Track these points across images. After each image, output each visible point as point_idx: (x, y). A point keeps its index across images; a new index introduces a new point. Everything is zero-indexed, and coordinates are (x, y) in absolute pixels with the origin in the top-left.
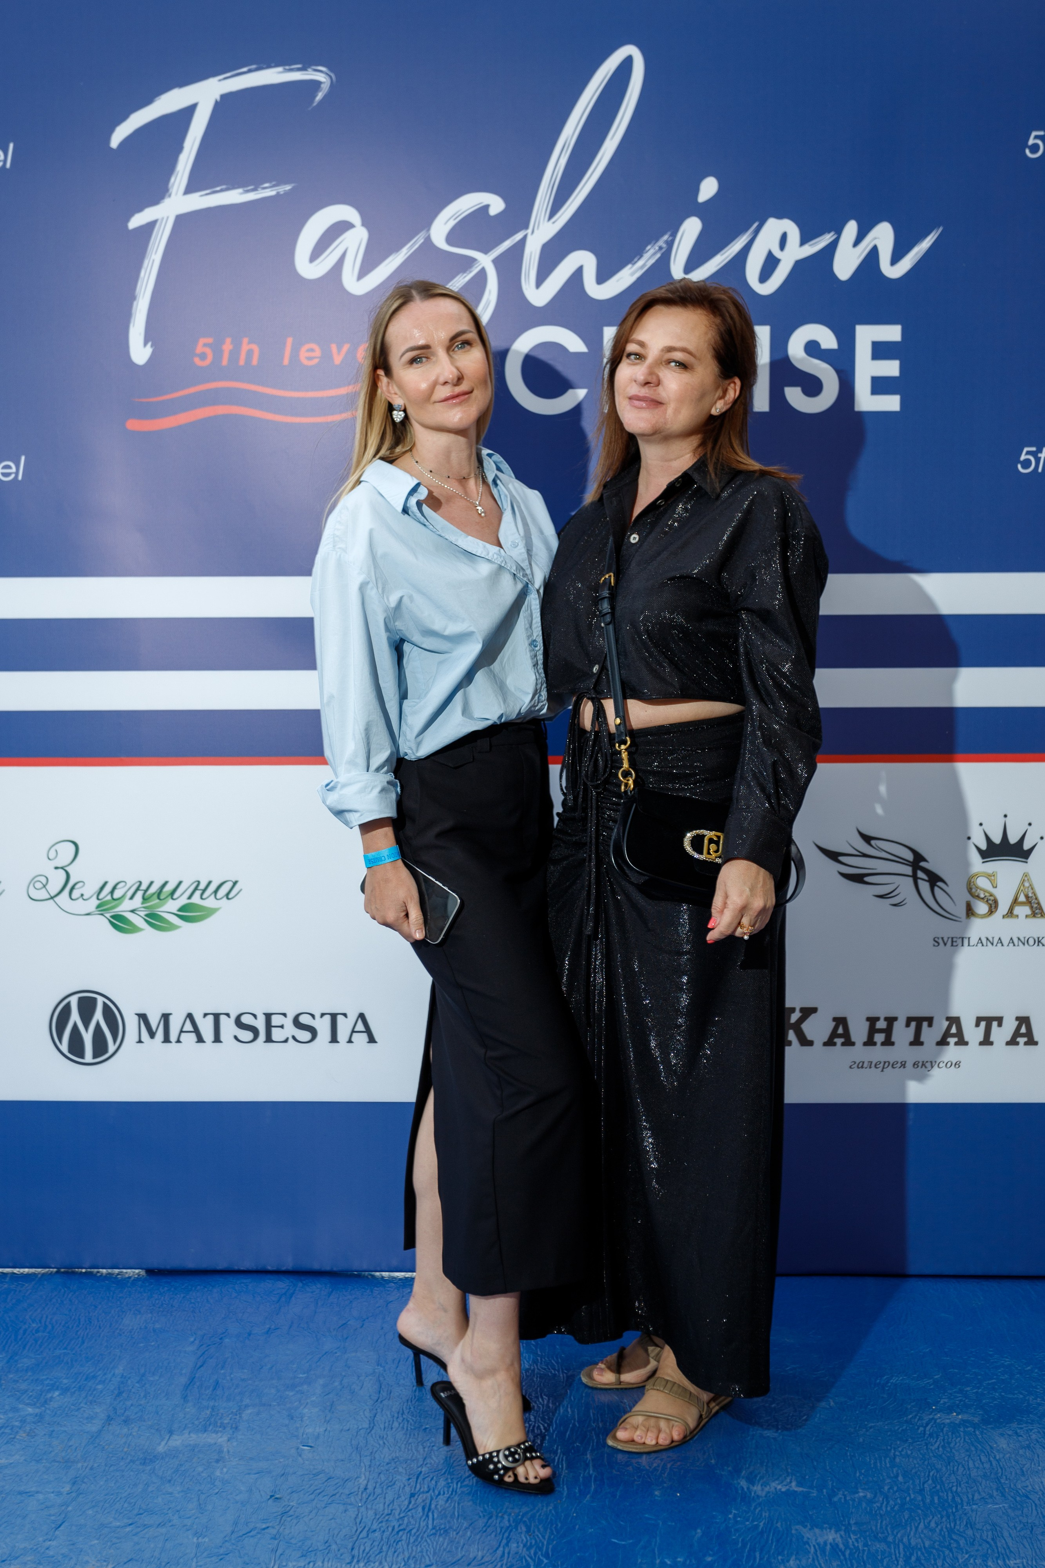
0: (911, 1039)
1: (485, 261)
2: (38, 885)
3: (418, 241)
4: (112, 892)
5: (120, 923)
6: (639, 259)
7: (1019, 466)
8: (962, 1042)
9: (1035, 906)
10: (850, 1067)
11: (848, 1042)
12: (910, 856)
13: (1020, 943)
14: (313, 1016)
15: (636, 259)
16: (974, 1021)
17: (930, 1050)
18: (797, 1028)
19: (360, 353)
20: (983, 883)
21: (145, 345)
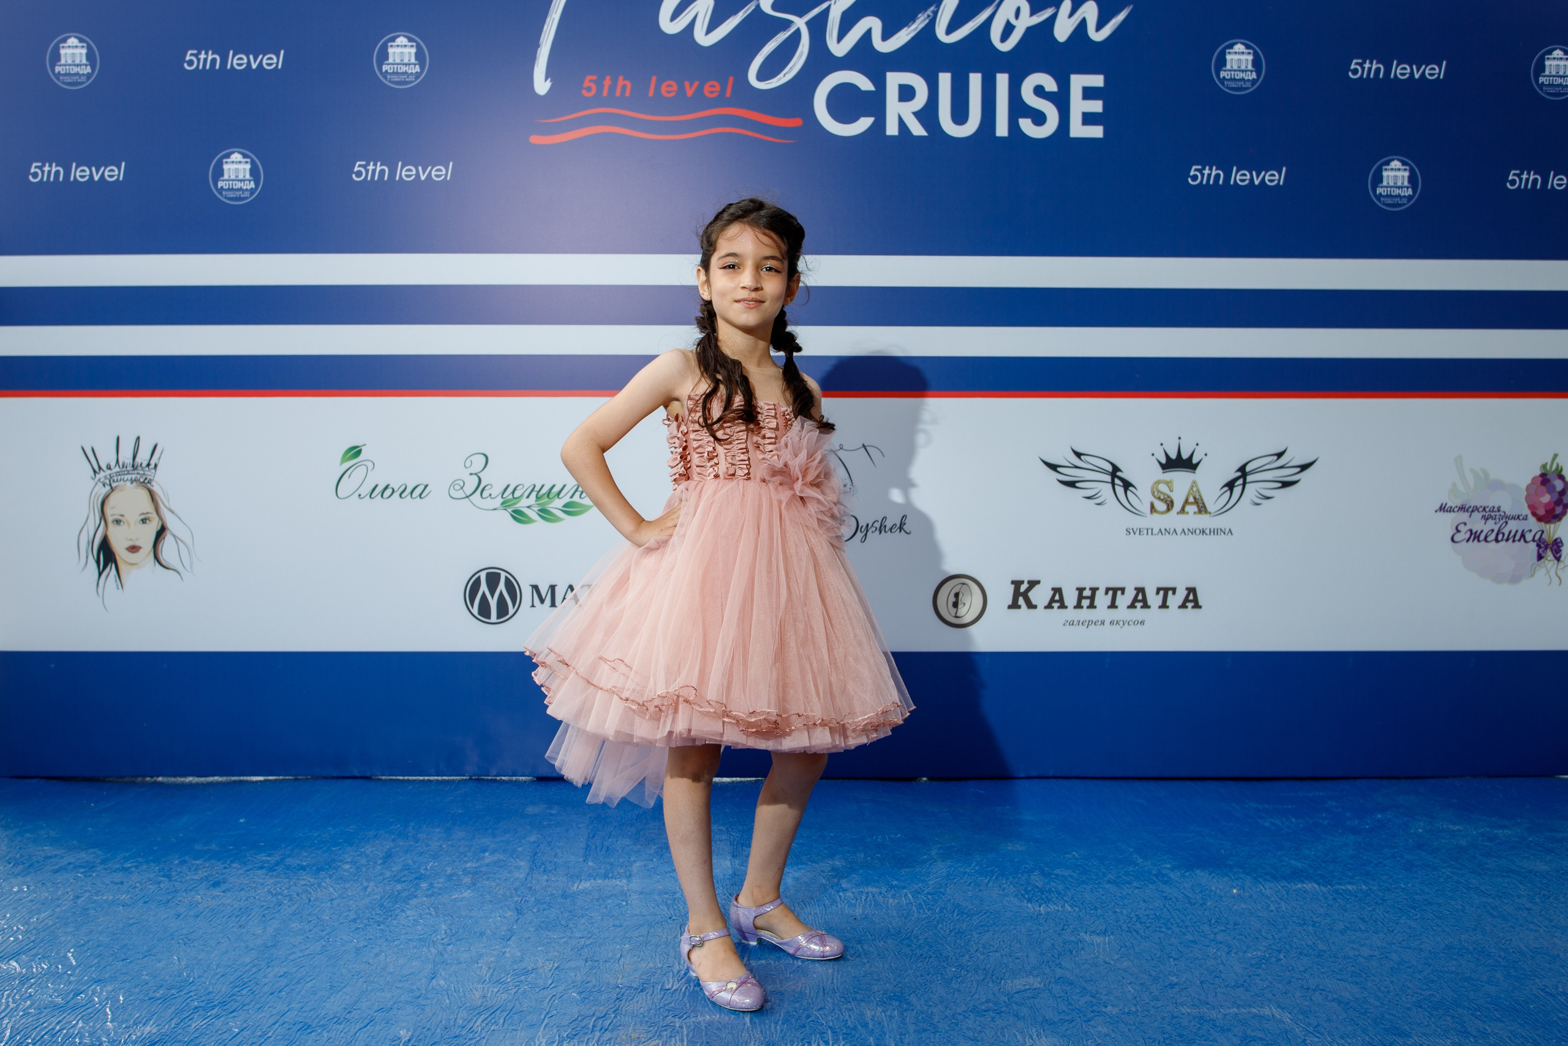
0: (1109, 604)
1: (800, 23)
2: (457, 487)
3: (750, 8)
4: (513, 493)
5: (519, 516)
7: (1190, 180)
9: (1201, 505)
10: (1064, 625)
11: (1063, 606)
12: (1110, 468)
13: (1190, 533)
15: (911, 24)
16: (1155, 591)
17: (1122, 612)
18: (1025, 595)
19: (707, 89)
20: (1163, 488)
21: (546, 80)
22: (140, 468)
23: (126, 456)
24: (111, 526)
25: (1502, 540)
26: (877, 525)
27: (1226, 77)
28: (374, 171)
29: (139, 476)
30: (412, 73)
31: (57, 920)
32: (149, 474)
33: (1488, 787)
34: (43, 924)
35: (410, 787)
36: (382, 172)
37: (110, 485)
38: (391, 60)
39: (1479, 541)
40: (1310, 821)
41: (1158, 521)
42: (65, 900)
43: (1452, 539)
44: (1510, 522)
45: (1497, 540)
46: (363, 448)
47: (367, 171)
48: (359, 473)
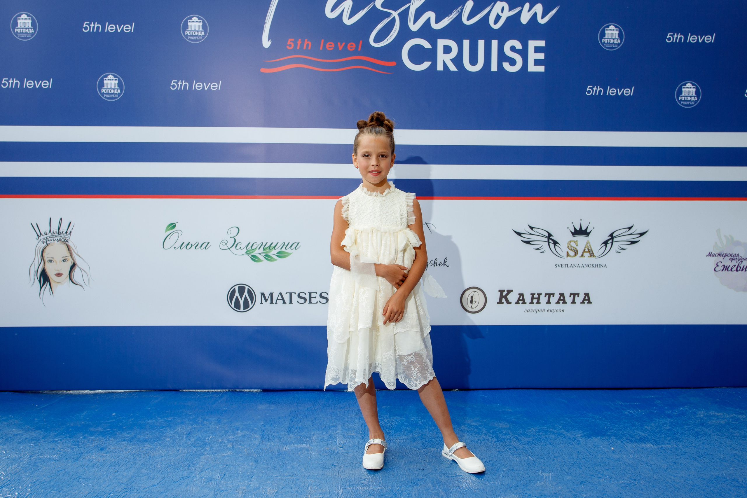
0: (547, 301)
1: (395, 14)
2: (224, 244)
3: (371, 6)
4: (252, 247)
5: (254, 258)
6: (451, 15)
7: (586, 93)
9: (591, 253)
10: (524, 312)
11: (524, 303)
12: (547, 235)
13: (586, 267)
14: (327, 293)
15: (449, 15)
16: (569, 295)
17: (553, 305)
18: (506, 297)
19: (349, 46)
20: (573, 244)
21: (268, 41)
22: (62, 234)
23: (55, 228)
24: (47, 263)
25: (739, 270)
26: (433, 262)
27: (605, 42)
28: (181, 85)
29: (61, 238)
30: (200, 36)
31: (21, 469)
32: (67, 237)
33: (734, 393)
34: (14, 471)
35: (199, 395)
36: (186, 85)
37: (46, 242)
38: (189, 29)
39: (728, 270)
40: (648, 411)
41: (570, 261)
42: (25, 458)
43: (715, 270)
44: (743, 261)
45: (737, 270)
46: (177, 224)
47: (178, 85)
48: (174, 237)
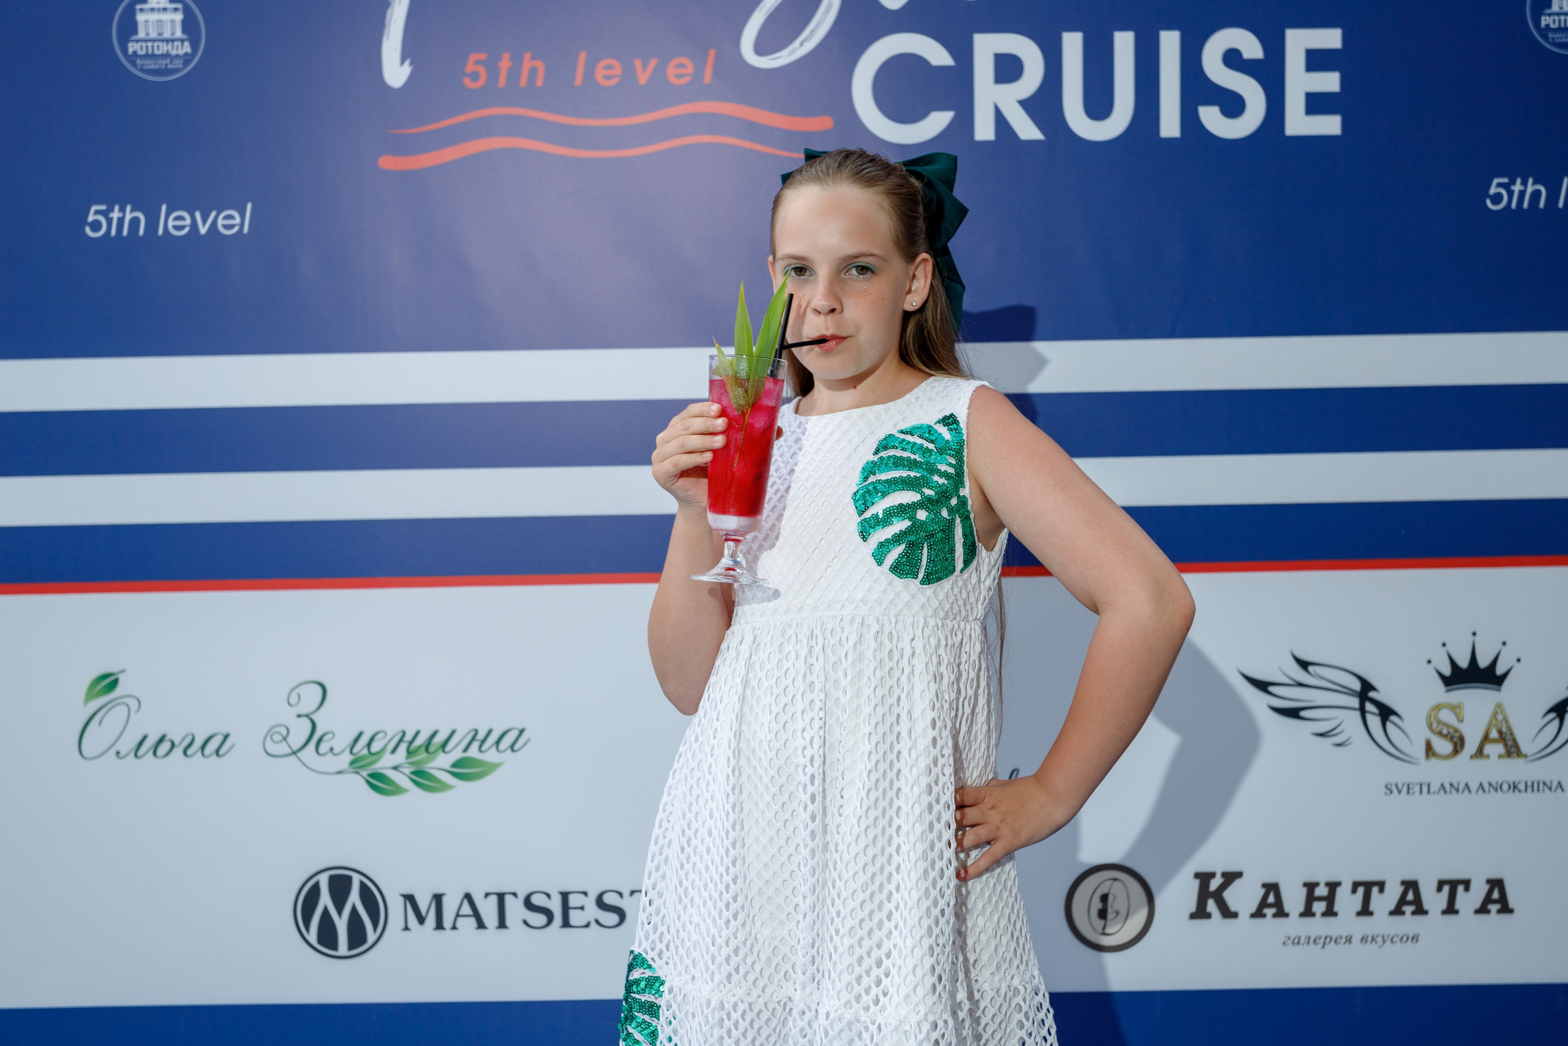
0: (1359, 908)
2: (277, 737)
4: (369, 745)
5: (379, 783)
7: (1488, 202)
8: (1420, 910)
9: (1510, 743)
10: (1284, 943)
11: (1281, 913)
12: (1357, 686)
13: (1492, 790)
14: (620, 894)
16: (1435, 886)
17: (1381, 921)
18: (1218, 896)
19: (671, 71)
20: (1447, 716)
21: (403, 62)
27: (1552, 26)
28: (121, 221)
30: (177, 56)
36: (135, 222)
38: (141, 34)
41: (1438, 771)
46: (121, 677)
47: (109, 221)
48: (115, 718)
